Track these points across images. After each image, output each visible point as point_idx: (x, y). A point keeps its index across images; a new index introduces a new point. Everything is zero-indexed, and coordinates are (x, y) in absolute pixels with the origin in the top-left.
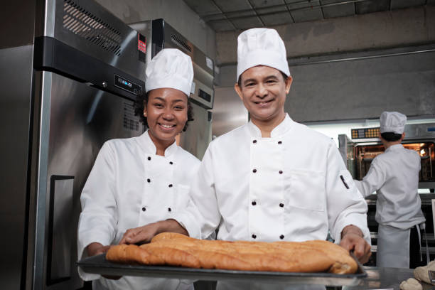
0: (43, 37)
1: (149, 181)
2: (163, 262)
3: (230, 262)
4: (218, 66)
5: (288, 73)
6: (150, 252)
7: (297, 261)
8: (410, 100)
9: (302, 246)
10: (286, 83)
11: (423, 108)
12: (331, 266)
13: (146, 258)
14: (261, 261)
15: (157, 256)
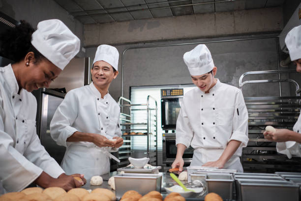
4: (85, 48)
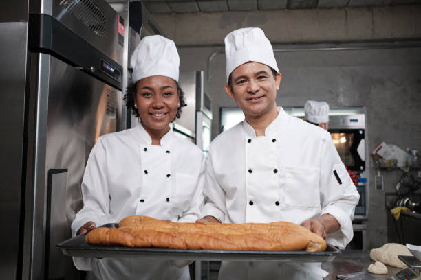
0: (39, 15)
1: (146, 172)
2: (149, 245)
3: (216, 243)
5: (277, 70)
6: (135, 235)
7: (279, 242)
8: (331, 92)
9: (273, 227)
10: (275, 79)
11: (342, 100)
12: (308, 244)
13: (131, 241)
14: (246, 242)
15: (143, 240)
